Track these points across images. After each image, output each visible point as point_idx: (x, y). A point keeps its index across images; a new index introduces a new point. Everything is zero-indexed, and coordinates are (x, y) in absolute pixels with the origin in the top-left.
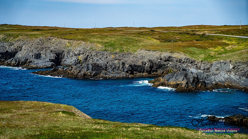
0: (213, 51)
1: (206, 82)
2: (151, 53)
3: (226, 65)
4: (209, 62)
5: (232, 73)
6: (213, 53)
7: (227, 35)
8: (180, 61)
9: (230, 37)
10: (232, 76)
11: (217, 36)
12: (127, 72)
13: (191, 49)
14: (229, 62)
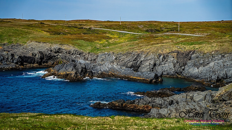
0: (98, 43)
1: (93, 72)
2: (41, 44)
3: (110, 56)
4: (95, 54)
5: (115, 63)
6: (98, 46)
7: (110, 29)
8: (69, 53)
9: (112, 32)
10: (114, 66)
11: (102, 30)
12: (17, 63)
13: (79, 41)
14: (112, 53)
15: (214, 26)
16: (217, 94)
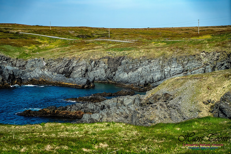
0: (27, 49)
1: (22, 78)
3: (40, 62)
4: (24, 60)
5: (46, 69)
6: (27, 51)
7: (40, 34)
9: (42, 37)
10: (45, 72)
11: (31, 35)
13: (5, 47)
14: (43, 59)
15: (141, 33)
16: (144, 98)
